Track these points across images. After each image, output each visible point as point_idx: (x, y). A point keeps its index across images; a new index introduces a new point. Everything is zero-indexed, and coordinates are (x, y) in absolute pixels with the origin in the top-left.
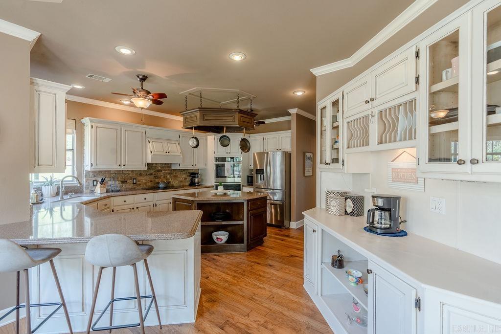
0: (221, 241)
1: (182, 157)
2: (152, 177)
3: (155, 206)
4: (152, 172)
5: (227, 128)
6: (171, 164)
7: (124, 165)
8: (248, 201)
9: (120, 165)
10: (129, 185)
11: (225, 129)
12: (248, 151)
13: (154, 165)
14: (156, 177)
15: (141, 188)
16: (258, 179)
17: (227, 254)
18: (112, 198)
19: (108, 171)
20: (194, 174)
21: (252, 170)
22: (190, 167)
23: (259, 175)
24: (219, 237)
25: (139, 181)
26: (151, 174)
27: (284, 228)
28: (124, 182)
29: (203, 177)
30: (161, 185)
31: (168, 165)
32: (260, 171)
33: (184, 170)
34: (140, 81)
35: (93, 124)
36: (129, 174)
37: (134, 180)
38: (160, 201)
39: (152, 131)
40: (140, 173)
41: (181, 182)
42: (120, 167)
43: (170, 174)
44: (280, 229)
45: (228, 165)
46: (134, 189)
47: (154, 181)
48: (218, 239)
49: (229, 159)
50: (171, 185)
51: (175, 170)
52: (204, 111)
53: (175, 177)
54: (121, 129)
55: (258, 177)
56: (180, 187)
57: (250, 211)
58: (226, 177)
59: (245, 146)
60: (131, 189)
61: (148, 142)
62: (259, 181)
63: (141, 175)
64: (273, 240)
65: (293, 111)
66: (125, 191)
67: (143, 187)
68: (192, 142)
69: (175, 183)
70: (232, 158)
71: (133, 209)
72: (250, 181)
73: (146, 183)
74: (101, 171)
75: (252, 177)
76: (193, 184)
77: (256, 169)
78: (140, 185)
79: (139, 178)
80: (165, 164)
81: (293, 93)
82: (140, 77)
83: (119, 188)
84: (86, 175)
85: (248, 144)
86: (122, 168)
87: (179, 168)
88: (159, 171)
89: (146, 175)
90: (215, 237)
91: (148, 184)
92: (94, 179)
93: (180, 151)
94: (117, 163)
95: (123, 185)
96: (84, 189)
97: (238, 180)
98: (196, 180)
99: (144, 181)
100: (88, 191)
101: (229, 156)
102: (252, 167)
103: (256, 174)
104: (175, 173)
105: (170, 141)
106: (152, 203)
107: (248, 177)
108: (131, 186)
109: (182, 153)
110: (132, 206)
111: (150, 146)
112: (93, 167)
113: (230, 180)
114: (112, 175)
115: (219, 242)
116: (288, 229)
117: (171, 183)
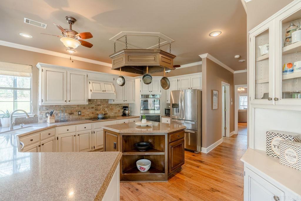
0: (144, 170)
1: (115, 94)
2: (93, 110)
3: (93, 133)
4: (93, 106)
5: (150, 67)
6: (108, 100)
7: (69, 101)
8: (169, 134)
9: (66, 101)
10: (75, 116)
11: (147, 68)
12: (168, 88)
13: (95, 101)
14: (96, 110)
15: (85, 118)
16: (174, 111)
17: (150, 183)
18: (57, 128)
19: (59, 106)
20: (125, 108)
21: (169, 104)
22: (122, 102)
23: (175, 109)
24: (142, 166)
25: (83, 113)
26: (93, 108)
27: (197, 152)
28: (71, 114)
29: (132, 110)
30: (100, 116)
31: (106, 101)
32: (175, 106)
33: (118, 104)
34: (70, 23)
35: (43, 68)
36: (75, 108)
37: (80, 112)
38: (97, 129)
39: (92, 74)
40: (84, 107)
41: (116, 113)
42: (66, 102)
43: (107, 107)
44: (193, 154)
45: (150, 101)
46: (79, 119)
47: (95, 113)
48: (141, 168)
49: (152, 96)
50: (108, 116)
51: (111, 104)
52: (129, 52)
53: (112, 109)
54: (67, 72)
55: (174, 110)
56: (115, 118)
57: (170, 143)
58: (149, 110)
59: (165, 84)
60: (76, 120)
61: (89, 83)
62: (174, 113)
63: (84, 108)
64: (190, 166)
65: (204, 56)
66: (72, 121)
67: (87, 118)
68: (120, 81)
69: (111, 114)
70: (153, 95)
71: (75, 136)
72: (168, 113)
73: (88, 115)
74: (53, 106)
75: (169, 110)
76: (124, 115)
77: (173, 104)
78: (84, 116)
79: (83, 111)
80: (104, 100)
81: (210, 35)
82: (69, 19)
83: (67, 118)
84: (40, 109)
85: (168, 82)
86: (68, 103)
87: (113, 103)
88: (99, 105)
89: (89, 108)
90: (138, 166)
91: (90, 115)
92: (47, 112)
93: (114, 90)
94: (63, 99)
95: (71, 116)
96: (39, 120)
97: (157, 112)
98: (127, 112)
99: (87, 113)
100: (42, 121)
101: (151, 94)
102: (169, 102)
103: (173, 107)
104: (111, 107)
105: (106, 82)
106: (91, 131)
107: (166, 110)
108: (77, 117)
109: (115, 91)
110: (74, 134)
111: (90, 86)
112: (43, 103)
113: (151, 112)
114: (62, 109)
115: (142, 171)
116: (200, 153)
117: (108, 114)
